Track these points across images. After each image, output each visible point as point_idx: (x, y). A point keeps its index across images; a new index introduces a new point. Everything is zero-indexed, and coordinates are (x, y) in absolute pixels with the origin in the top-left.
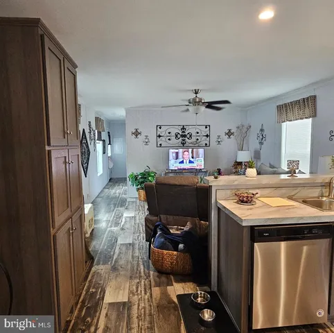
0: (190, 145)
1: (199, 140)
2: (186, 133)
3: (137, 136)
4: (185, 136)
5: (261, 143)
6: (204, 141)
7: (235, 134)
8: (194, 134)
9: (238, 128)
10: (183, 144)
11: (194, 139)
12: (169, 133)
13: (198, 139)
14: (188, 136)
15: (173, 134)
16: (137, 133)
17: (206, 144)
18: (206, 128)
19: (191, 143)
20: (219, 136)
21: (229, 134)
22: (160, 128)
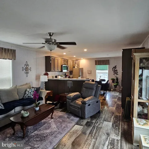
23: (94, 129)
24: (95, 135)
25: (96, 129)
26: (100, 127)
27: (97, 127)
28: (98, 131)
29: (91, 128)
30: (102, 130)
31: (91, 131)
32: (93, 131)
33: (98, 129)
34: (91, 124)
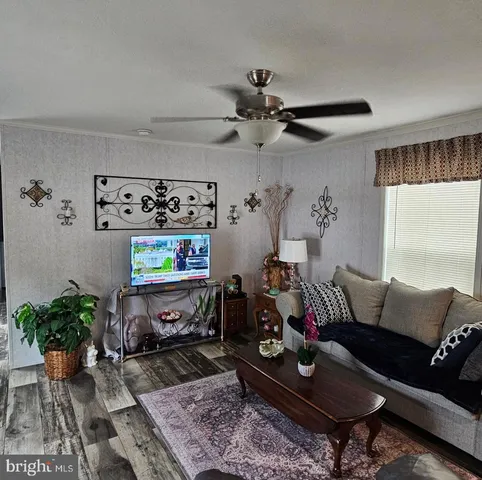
0: (177, 225)
1: (196, 215)
2: (168, 199)
3: (37, 200)
4: (163, 205)
5: (323, 224)
6: (204, 216)
7: (264, 203)
8: (184, 200)
9: (267, 190)
10: (161, 223)
11: (183, 212)
12: (128, 196)
13: (192, 213)
14: (172, 205)
15: (137, 198)
16: (37, 193)
17: (209, 223)
18: (209, 187)
19: (178, 221)
20: (234, 207)
21: (252, 202)
22: (104, 182)
23: (67, 424)
24: (54, 411)
25: (60, 428)
26: (53, 439)
27: (62, 435)
28: (50, 424)
29: (80, 424)
30: (41, 435)
31: (73, 415)
32: (66, 418)
33: (54, 430)
34: (91, 432)
